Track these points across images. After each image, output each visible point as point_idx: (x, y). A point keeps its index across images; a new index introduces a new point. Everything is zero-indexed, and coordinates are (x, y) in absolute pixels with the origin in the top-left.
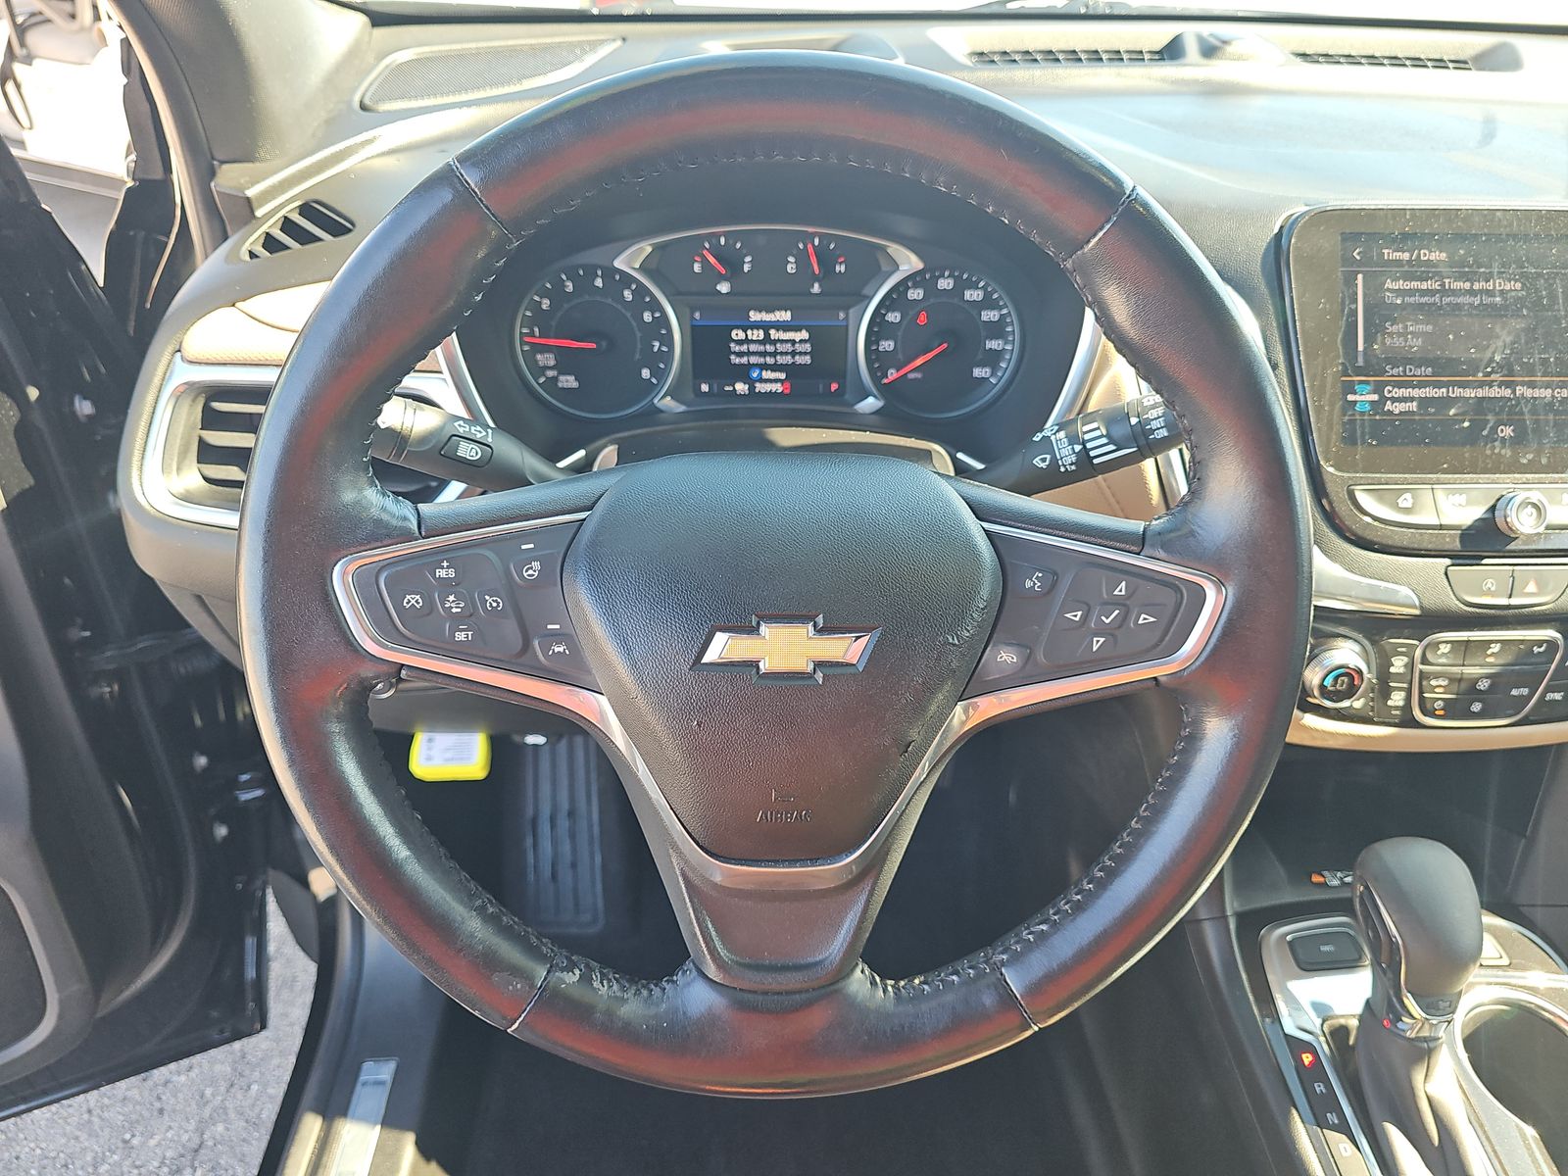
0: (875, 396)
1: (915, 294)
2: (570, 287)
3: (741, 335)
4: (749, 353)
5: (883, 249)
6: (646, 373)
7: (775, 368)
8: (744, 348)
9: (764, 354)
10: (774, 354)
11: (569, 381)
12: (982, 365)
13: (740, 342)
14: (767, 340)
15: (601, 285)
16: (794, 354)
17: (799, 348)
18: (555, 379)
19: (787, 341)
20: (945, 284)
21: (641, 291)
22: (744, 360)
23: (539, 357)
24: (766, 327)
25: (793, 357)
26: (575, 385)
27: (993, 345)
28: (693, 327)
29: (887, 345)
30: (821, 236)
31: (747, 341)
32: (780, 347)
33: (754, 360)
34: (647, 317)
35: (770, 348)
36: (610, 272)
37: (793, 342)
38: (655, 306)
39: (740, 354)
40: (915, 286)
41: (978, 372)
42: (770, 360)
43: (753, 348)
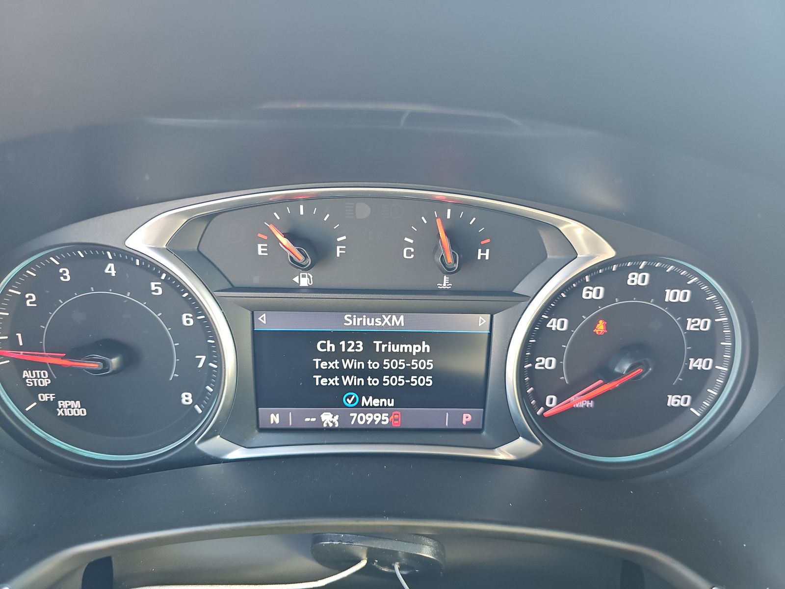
0: (528, 437)
1: (591, 293)
2: (66, 275)
3: (331, 346)
4: (342, 372)
5: (553, 228)
6: (187, 398)
7: (378, 392)
8: (334, 365)
9: (363, 373)
10: (379, 374)
11: (72, 408)
12: (679, 391)
13: (328, 357)
14: (369, 353)
15: (113, 273)
16: (408, 373)
17: (415, 364)
18: (52, 406)
19: (398, 356)
20: (636, 279)
21: (172, 283)
22: (334, 381)
23: (25, 374)
24: (368, 337)
25: (407, 377)
26: (82, 412)
27: (698, 364)
28: (257, 336)
29: (546, 363)
30: (457, 205)
31: (338, 355)
32: (388, 364)
33: (347, 381)
34: (187, 320)
35: (373, 365)
36: (125, 257)
37: (407, 356)
38: (196, 307)
39: (328, 373)
40: (593, 283)
41: (672, 401)
42: (373, 382)
43: (347, 364)
